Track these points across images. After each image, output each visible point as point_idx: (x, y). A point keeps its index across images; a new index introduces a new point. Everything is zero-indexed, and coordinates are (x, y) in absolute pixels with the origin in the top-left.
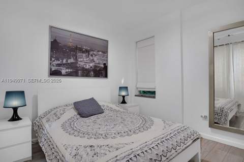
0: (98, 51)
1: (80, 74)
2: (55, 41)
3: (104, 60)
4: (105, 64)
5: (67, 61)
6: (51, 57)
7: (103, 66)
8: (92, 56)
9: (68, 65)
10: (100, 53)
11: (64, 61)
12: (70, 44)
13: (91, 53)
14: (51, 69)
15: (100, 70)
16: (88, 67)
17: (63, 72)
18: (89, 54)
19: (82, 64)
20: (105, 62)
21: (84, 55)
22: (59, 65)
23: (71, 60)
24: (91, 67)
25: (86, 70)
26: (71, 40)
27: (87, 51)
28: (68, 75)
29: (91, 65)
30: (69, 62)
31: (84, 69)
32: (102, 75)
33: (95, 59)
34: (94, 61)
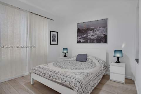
0: (100, 27)
1: (89, 42)
2: (79, 29)
3: (104, 32)
4: (104, 35)
5: (83, 36)
6: (78, 36)
7: (103, 36)
8: (96, 31)
9: (83, 38)
10: (101, 28)
11: (82, 37)
12: (85, 28)
13: (95, 30)
14: (77, 40)
15: (101, 39)
16: (93, 38)
17: (82, 41)
18: (94, 31)
19: (90, 36)
20: (105, 33)
21: (91, 32)
22: (80, 39)
23: (85, 36)
24: (95, 38)
25: (92, 39)
26: (85, 26)
27: (93, 29)
28: (84, 42)
29: (95, 36)
30: (84, 36)
31: (91, 39)
32: (102, 42)
33: (98, 33)
34: (97, 34)
